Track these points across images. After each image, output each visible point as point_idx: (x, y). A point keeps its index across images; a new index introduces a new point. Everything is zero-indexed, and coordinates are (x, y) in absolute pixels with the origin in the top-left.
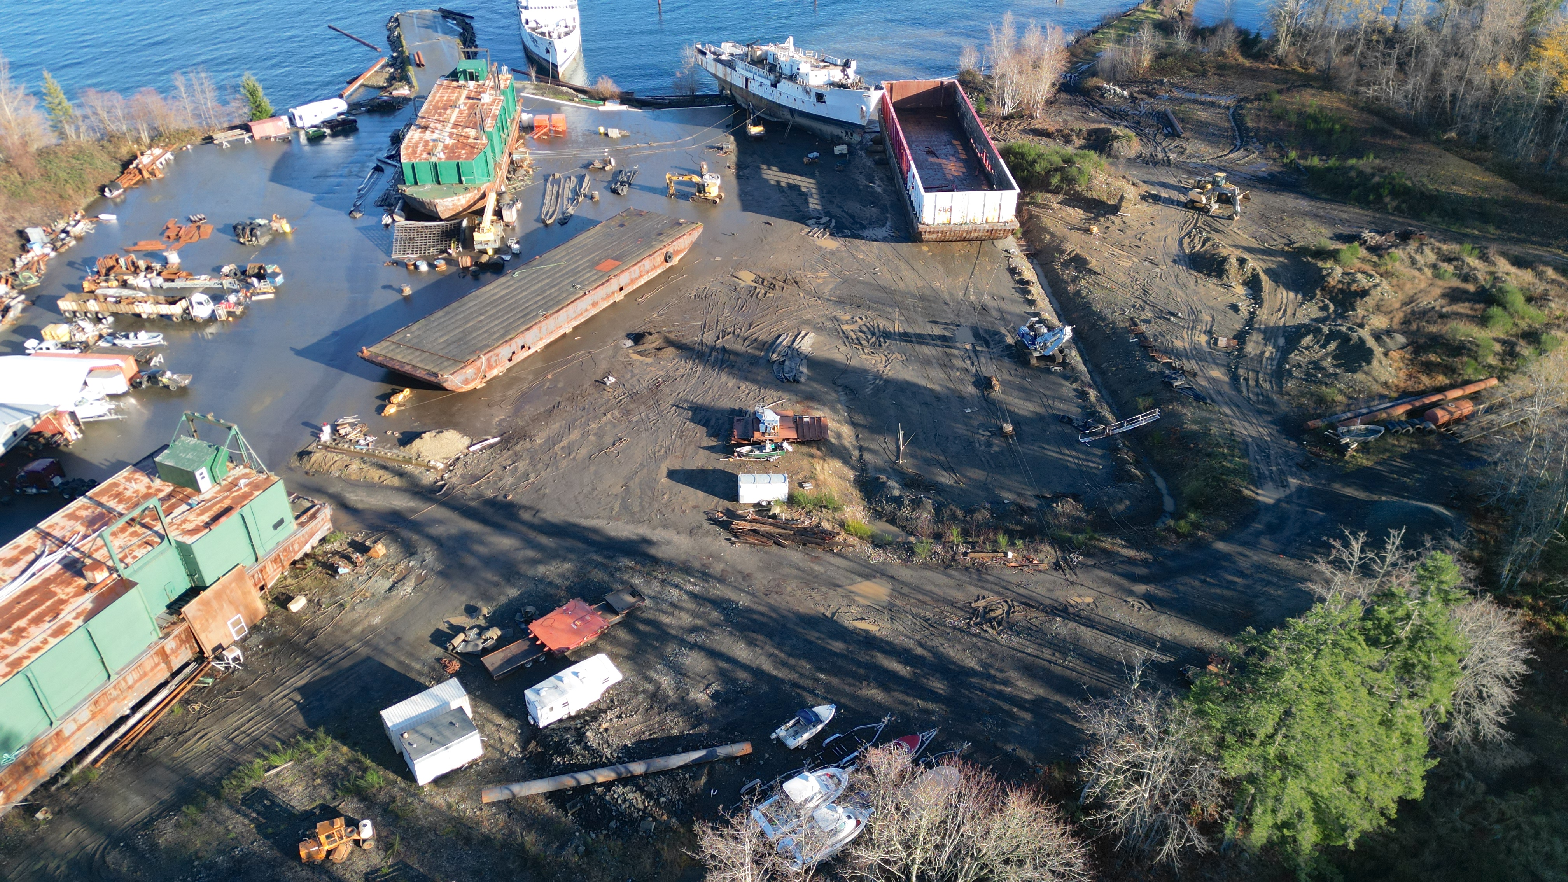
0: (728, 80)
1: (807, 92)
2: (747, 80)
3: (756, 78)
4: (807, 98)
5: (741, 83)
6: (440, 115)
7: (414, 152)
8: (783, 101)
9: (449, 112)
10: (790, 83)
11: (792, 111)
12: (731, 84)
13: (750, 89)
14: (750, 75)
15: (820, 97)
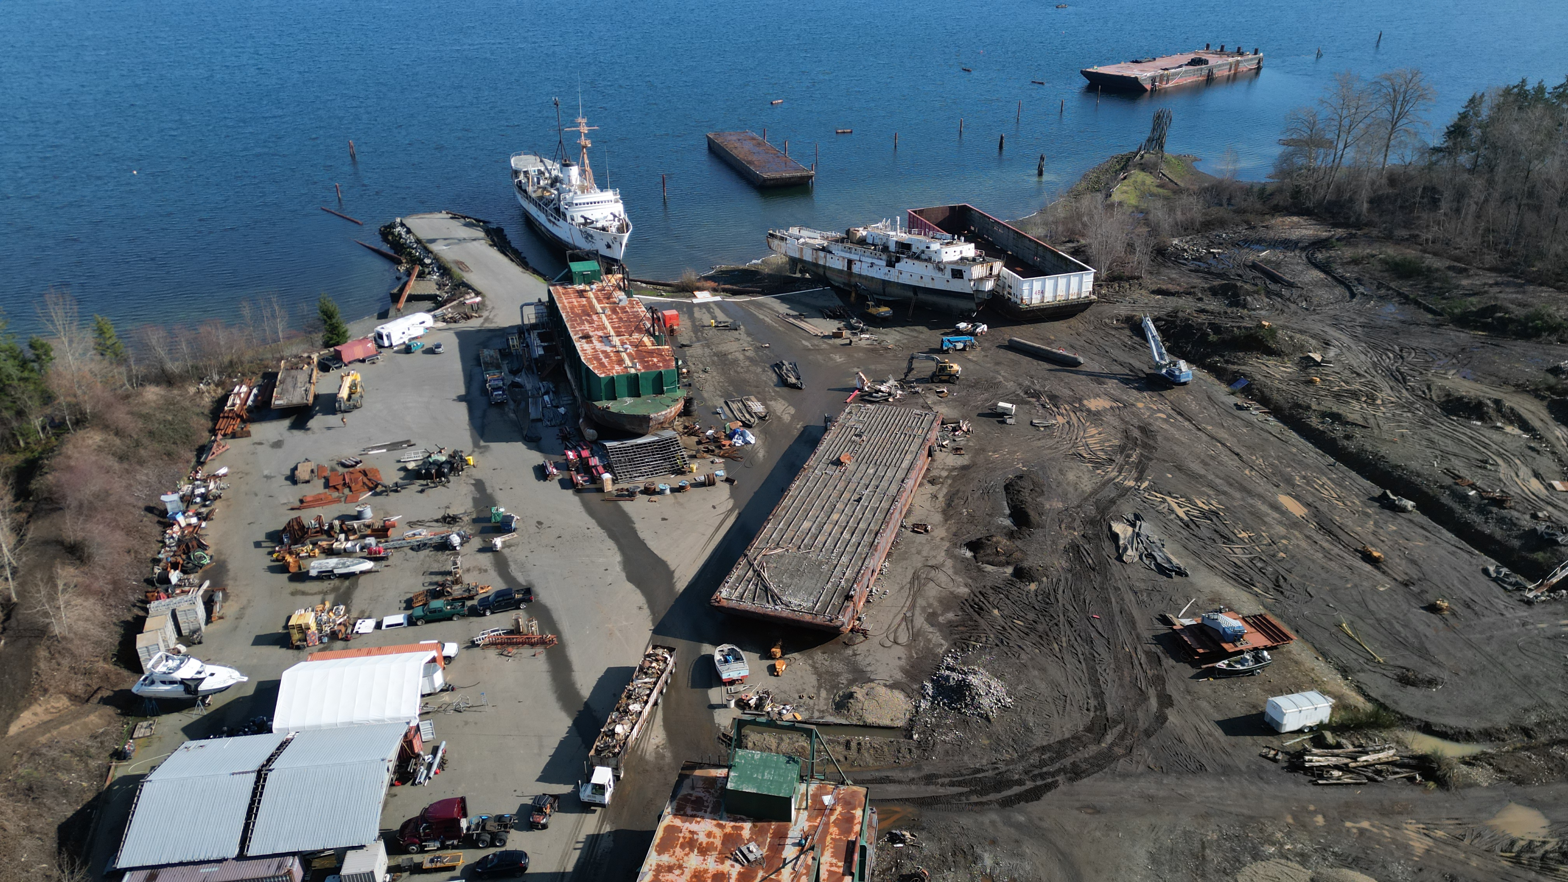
0: (821, 262)
1: (940, 270)
2: (850, 262)
3: (863, 259)
4: (938, 275)
5: (841, 265)
6: (591, 322)
7: (602, 365)
8: (905, 279)
9: (595, 317)
10: (916, 262)
11: (915, 289)
12: (824, 267)
13: (856, 269)
14: (852, 257)
15: (957, 274)
